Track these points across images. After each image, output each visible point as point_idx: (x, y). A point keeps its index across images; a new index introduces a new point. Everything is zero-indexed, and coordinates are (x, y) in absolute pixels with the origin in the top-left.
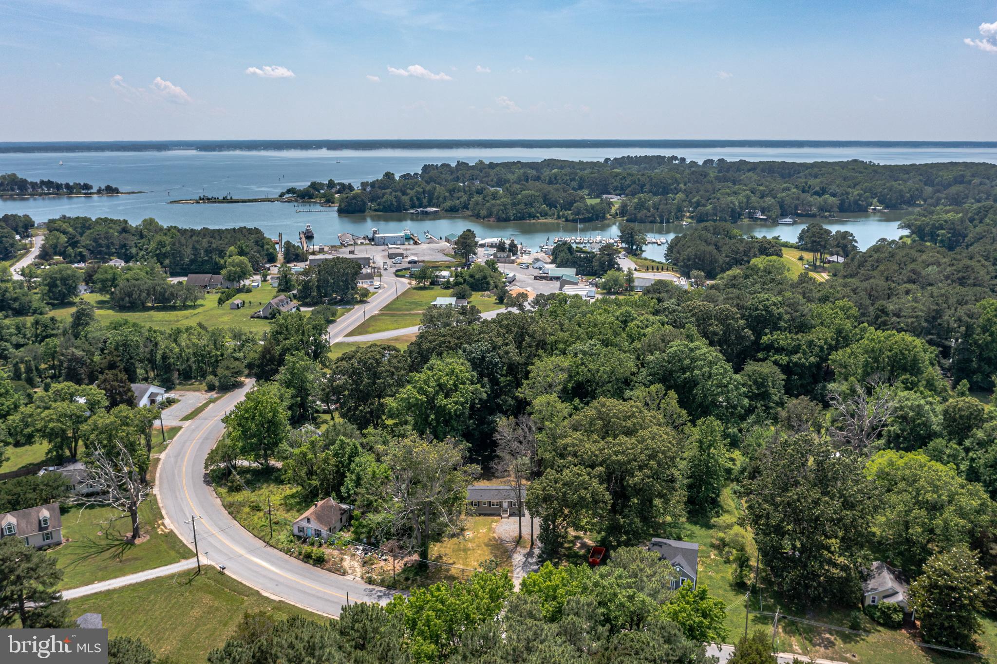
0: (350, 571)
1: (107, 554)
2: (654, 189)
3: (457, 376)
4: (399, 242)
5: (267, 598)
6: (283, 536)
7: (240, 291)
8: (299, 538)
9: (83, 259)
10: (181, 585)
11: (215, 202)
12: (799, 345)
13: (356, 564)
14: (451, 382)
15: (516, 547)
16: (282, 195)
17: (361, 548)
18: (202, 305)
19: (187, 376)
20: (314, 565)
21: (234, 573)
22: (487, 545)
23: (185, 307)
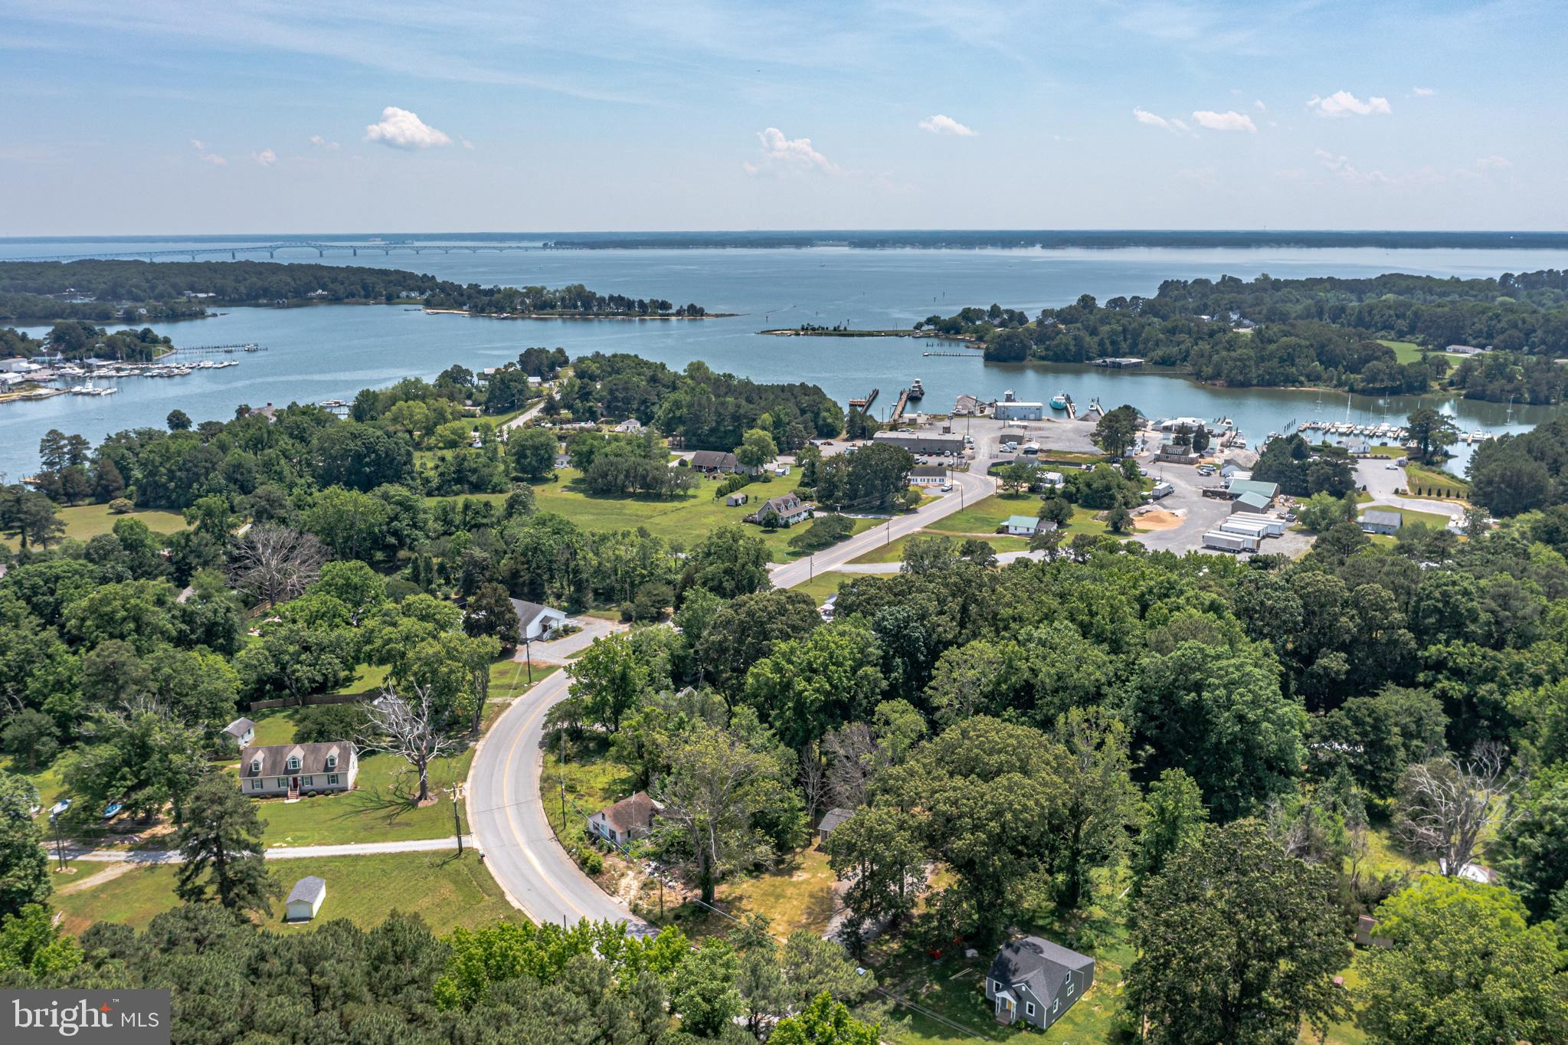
0: (622, 892)
4: (1032, 416)
5: (508, 903)
6: (575, 831)
7: (753, 479)
8: (591, 835)
9: (592, 416)
10: (432, 865)
11: (821, 335)
12: (1498, 669)
13: (635, 884)
16: (919, 326)
17: (653, 864)
18: (694, 497)
19: (606, 597)
20: (587, 874)
21: (495, 865)
23: (673, 498)
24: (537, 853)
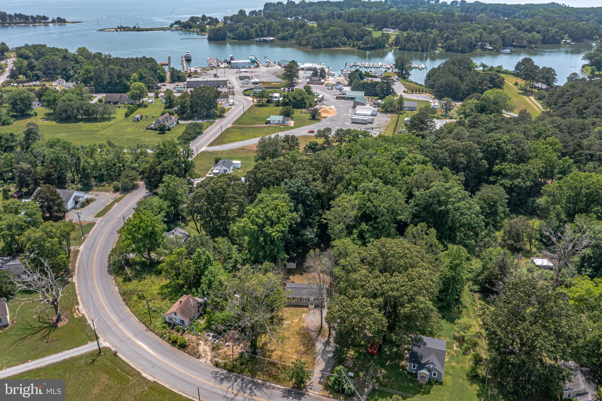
1: (39, 335)
2: (418, 25)
4: (247, 66)
5: (145, 379)
7: (140, 106)
8: (169, 324)
9: (38, 78)
10: (87, 365)
11: (128, 30)
12: (520, 172)
13: (208, 349)
15: (318, 335)
16: (172, 25)
17: (211, 335)
18: (114, 118)
19: (100, 179)
21: (124, 355)
22: (298, 334)
23: (103, 119)
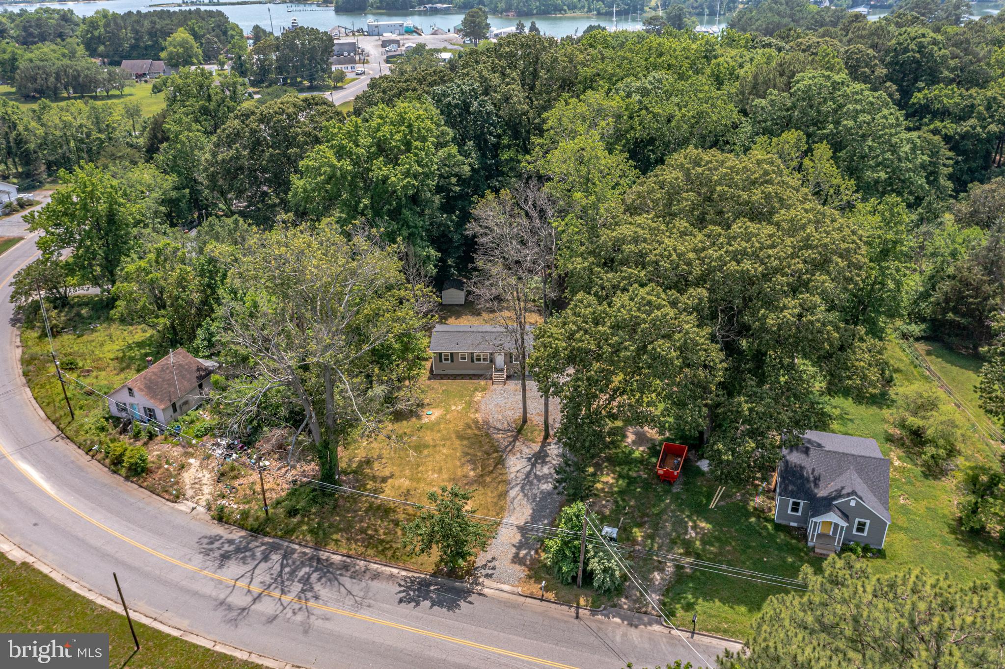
0: (190, 493)
3: (410, 126)
6: (90, 419)
8: (117, 420)
12: (973, 106)
13: (207, 477)
14: (398, 137)
15: (516, 439)
17: (223, 442)
20: (127, 478)
22: (460, 437)
24: (37, 463)
